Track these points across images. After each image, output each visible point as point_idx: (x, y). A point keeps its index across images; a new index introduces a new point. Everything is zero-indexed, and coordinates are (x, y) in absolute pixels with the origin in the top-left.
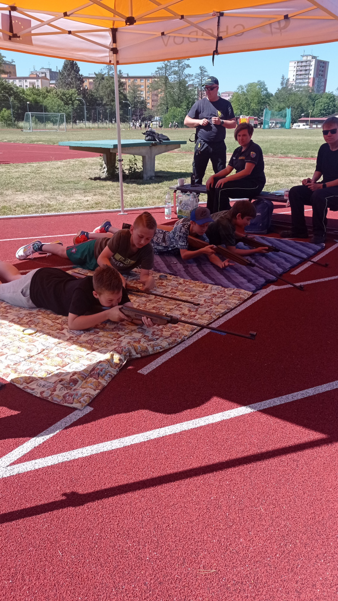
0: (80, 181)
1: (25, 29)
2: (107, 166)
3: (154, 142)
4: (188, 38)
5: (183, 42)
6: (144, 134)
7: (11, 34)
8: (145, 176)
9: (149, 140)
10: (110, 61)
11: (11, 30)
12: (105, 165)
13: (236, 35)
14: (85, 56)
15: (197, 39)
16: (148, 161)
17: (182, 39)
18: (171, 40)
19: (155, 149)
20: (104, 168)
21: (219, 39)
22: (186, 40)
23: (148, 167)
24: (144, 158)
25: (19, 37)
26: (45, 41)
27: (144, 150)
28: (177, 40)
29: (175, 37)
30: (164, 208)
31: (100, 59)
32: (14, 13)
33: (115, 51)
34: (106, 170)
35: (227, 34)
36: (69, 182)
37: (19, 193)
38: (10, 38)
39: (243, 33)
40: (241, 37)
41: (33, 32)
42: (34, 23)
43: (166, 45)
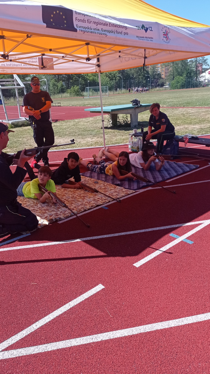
0: (95, 130)
1: (50, 62)
2: (112, 120)
3: (136, 106)
4: (131, 58)
5: (129, 60)
6: (131, 102)
7: (42, 67)
8: (132, 125)
9: (134, 105)
10: (96, 71)
11: (43, 64)
12: (110, 120)
13: (153, 56)
14: (82, 71)
15: (135, 58)
16: (134, 117)
17: (128, 59)
18: (124, 59)
19: (137, 110)
20: (110, 121)
21: (145, 58)
22: (130, 59)
23: (134, 120)
24: (131, 115)
25: (46, 67)
26: (60, 67)
27: (130, 111)
28: (126, 59)
29: (125, 57)
30: (128, 145)
31: (91, 71)
32: (43, 57)
33: (99, 66)
34: (111, 122)
35: (149, 55)
36: (89, 130)
37: (60, 138)
38: (42, 68)
39: (156, 54)
40: (156, 56)
41: (54, 63)
42: (54, 59)
43: (121, 62)
